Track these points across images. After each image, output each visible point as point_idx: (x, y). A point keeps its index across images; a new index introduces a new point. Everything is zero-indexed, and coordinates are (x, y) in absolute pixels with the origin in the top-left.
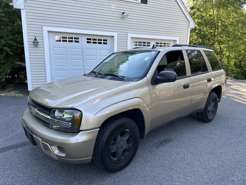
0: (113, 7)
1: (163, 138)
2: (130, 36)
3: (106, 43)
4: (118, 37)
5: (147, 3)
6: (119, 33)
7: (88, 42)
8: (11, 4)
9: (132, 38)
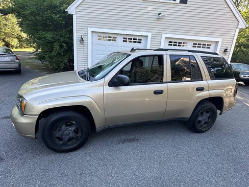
0: (149, 9)
1: (132, 137)
2: (164, 36)
3: (140, 42)
4: (152, 36)
5: (186, 3)
6: (153, 33)
7: (124, 41)
8: (66, 10)
9: (166, 38)
